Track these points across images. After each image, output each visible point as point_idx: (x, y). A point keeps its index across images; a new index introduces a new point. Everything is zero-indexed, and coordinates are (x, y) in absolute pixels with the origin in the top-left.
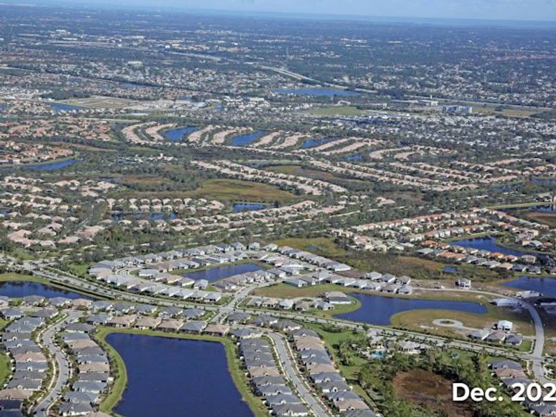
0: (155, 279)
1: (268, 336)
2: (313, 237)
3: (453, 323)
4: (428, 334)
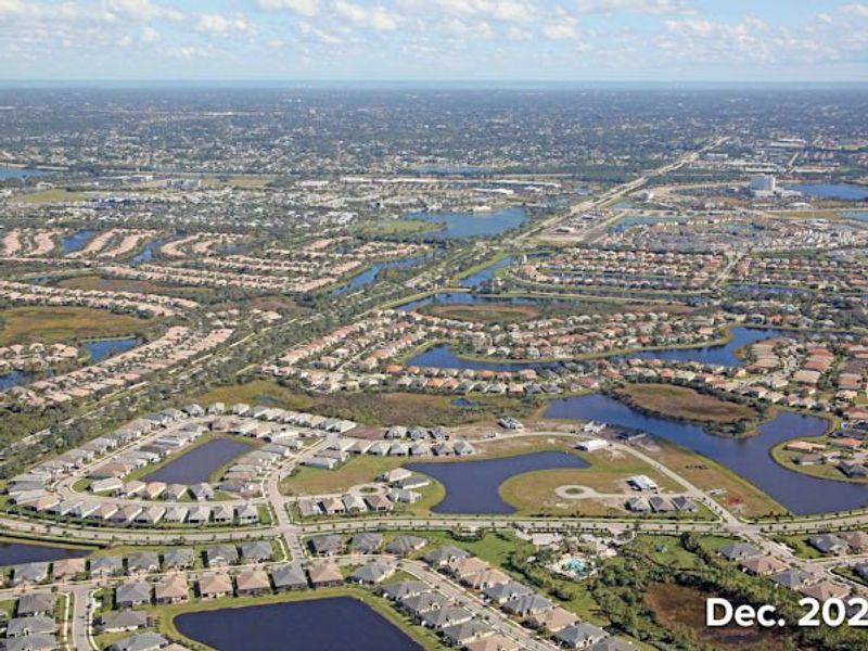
0: (125, 494)
1: (403, 569)
2: (246, 382)
3: (582, 491)
4: (582, 517)
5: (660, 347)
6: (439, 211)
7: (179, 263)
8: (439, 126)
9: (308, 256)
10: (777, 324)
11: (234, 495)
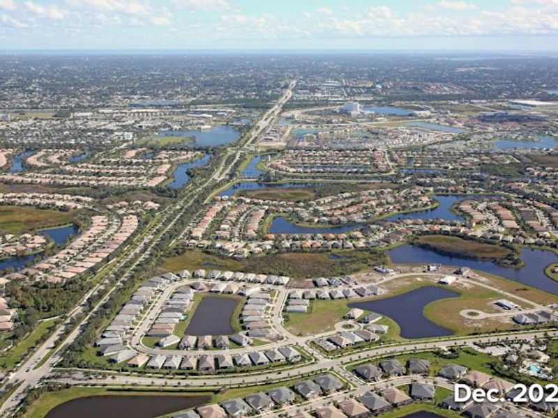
1: (437, 385)
3: (477, 314)
5: (407, 211)
6: (180, 129)
7: (48, 170)
8: (123, 77)
9: (131, 162)
10: (454, 192)
11: (263, 340)
